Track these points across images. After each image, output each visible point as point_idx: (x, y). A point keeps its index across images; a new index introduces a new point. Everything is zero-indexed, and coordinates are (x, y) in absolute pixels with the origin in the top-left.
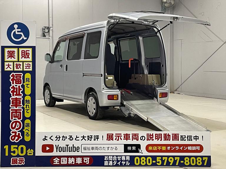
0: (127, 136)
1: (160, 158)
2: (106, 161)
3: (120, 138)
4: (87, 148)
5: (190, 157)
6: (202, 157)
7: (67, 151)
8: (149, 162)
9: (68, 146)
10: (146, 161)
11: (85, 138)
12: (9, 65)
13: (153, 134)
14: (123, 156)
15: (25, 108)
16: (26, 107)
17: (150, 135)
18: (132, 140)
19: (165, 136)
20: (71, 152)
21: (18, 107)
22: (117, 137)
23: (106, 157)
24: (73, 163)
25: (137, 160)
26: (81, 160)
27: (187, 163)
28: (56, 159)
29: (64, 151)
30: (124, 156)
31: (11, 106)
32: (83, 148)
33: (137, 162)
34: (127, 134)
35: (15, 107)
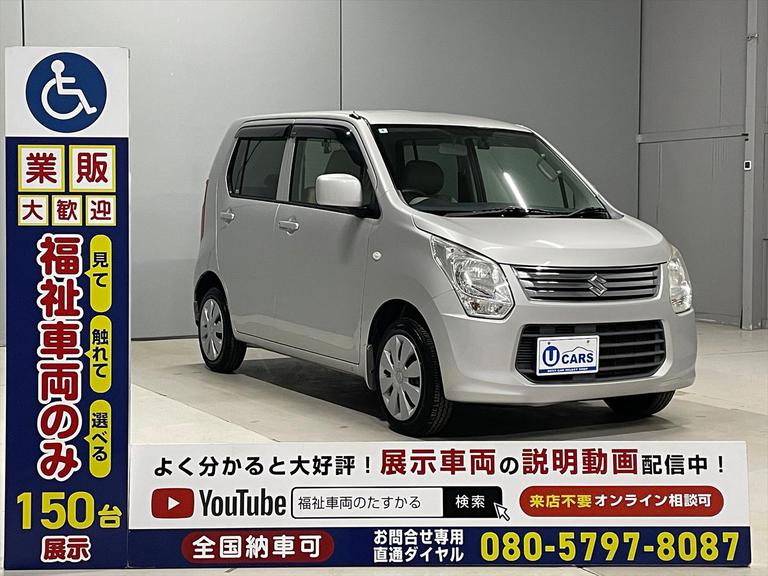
1: (571, 535)
2: (379, 545)
5: (676, 531)
6: (718, 531)
7: (242, 513)
8: (533, 551)
10: (521, 546)
13: (545, 450)
15: (91, 359)
18: (473, 473)
19: (589, 458)
20: (257, 514)
21: (66, 356)
23: (379, 532)
24: (265, 556)
25: (490, 541)
26: (292, 542)
28: (204, 541)
29: (231, 511)
30: (444, 528)
31: (43, 351)
32: (296, 502)
33: (490, 552)
35: (55, 356)
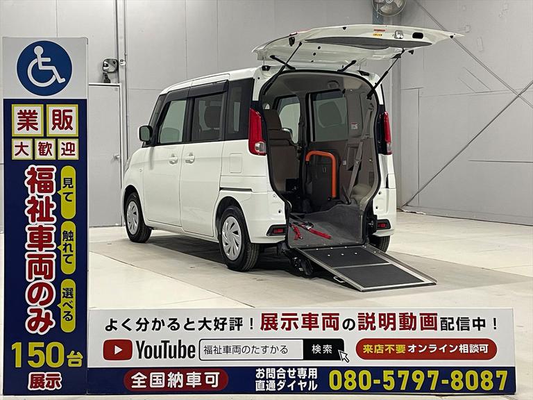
0: (310, 318)
3: (295, 323)
4: (213, 349)
9: (168, 344)
11: (207, 323)
12: (22, 146)
14: (302, 369)
16: (65, 249)
17: (368, 317)
22: (287, 322)
27: (457, 384)
34: (310, 314)
